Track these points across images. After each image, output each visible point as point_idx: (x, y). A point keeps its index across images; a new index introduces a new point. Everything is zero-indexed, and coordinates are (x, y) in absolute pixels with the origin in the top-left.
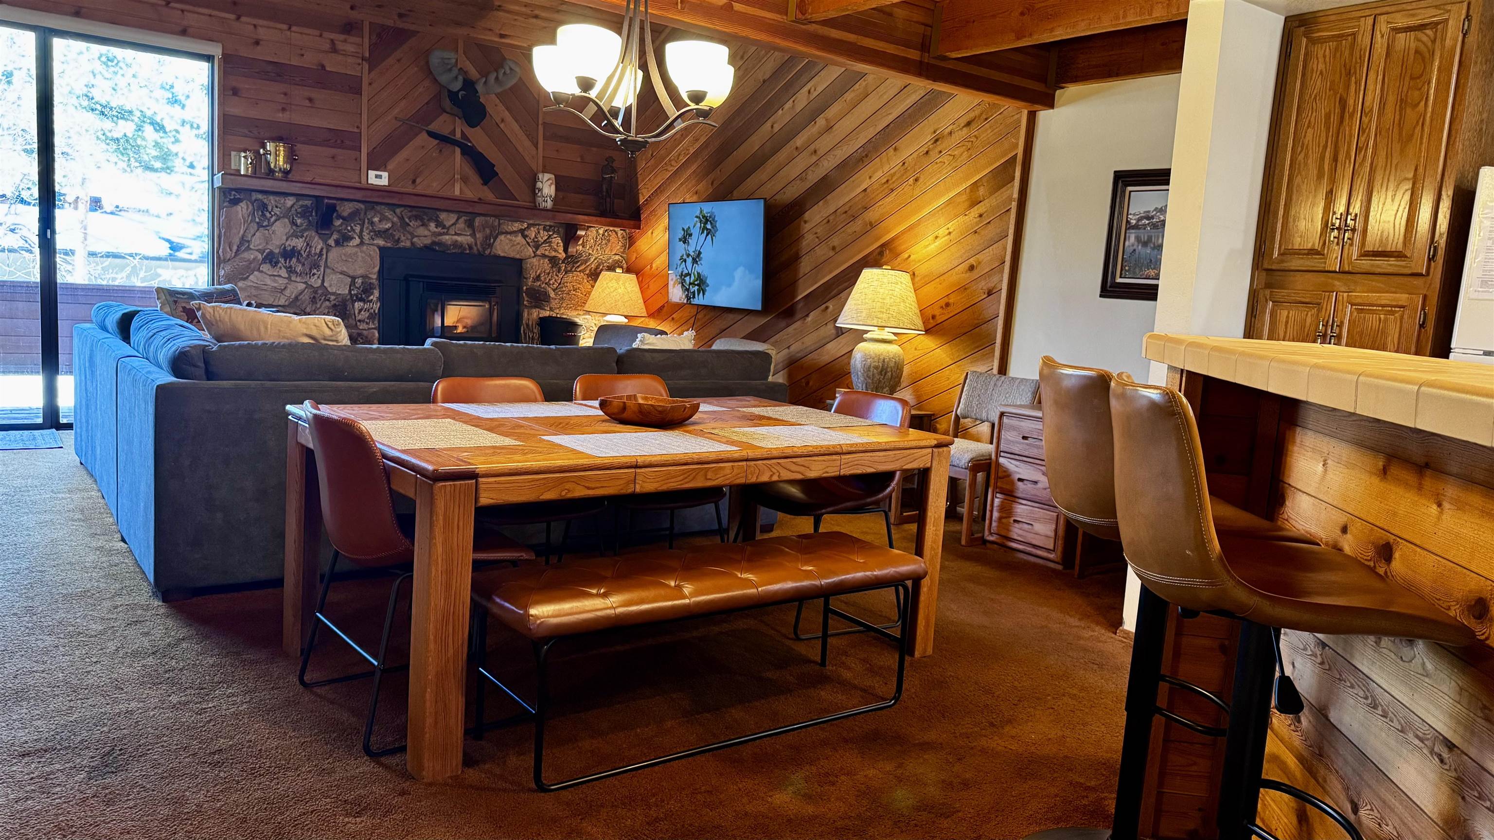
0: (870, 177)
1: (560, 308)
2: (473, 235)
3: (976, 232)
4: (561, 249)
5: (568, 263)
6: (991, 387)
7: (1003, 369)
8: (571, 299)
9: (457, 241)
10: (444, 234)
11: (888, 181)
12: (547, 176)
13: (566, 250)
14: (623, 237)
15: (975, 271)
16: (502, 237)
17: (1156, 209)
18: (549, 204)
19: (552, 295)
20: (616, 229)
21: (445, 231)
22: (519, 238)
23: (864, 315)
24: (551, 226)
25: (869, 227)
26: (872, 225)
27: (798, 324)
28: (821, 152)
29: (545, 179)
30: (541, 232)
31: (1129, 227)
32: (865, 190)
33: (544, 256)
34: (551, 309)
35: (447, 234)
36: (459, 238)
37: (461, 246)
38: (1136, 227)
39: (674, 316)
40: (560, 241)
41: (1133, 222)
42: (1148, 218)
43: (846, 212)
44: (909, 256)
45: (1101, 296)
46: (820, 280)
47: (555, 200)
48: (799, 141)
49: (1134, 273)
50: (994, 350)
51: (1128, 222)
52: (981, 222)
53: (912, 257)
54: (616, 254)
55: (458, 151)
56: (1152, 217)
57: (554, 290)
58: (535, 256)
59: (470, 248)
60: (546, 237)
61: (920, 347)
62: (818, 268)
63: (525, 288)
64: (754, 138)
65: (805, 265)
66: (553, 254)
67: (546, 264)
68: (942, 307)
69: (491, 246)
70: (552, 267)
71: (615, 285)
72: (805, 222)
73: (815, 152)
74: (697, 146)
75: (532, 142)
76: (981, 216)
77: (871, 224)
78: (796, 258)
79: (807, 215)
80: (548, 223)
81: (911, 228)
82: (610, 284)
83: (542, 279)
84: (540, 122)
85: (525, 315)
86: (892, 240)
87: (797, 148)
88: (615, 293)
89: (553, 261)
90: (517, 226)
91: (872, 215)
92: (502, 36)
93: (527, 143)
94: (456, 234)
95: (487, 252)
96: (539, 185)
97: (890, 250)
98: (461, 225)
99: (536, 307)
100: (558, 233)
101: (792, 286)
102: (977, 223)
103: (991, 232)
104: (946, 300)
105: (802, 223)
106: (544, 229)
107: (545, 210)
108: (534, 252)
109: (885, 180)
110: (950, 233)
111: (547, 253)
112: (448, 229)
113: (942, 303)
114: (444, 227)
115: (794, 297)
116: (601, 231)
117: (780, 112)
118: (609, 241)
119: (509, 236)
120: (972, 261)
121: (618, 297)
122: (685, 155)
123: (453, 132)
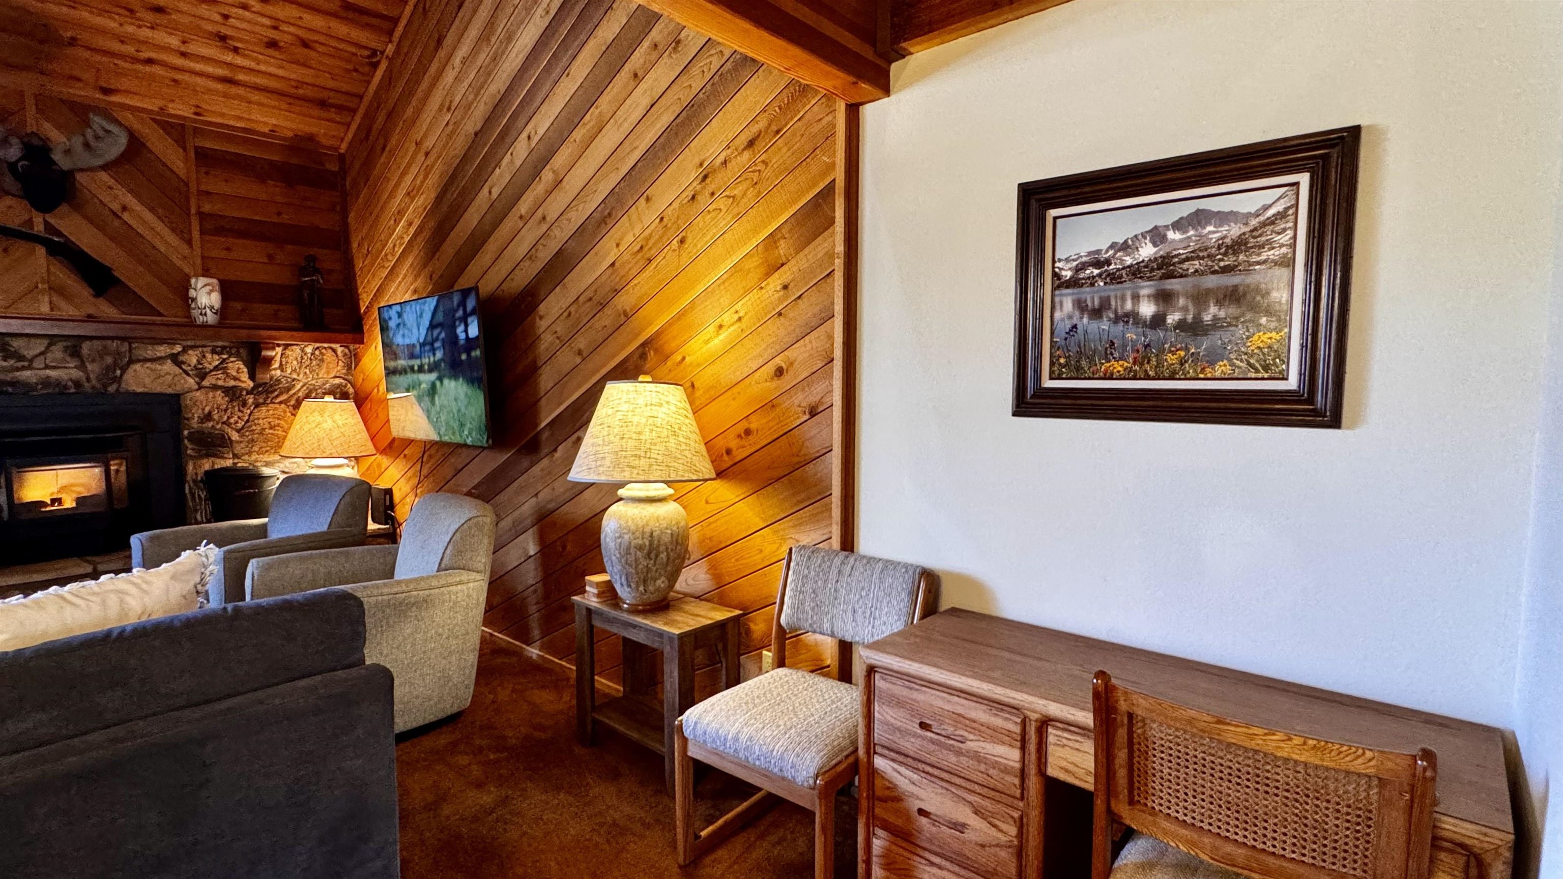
0: (618, 245)
1: (250, 453)
2: (82, 367)
3: (780, 314)
4: (245, 376)
5: (260, 393)
6: (833, 576)
7: (848, 543)
8: (266, 441)
9: (48, 377)
10: (23, 368)
11: (642, 247)
12: (202, 281)
13: (252, 377)
14: (345, 355)
15: (786, 377)
16: (137, 367)
17: (1112, 246)
18: (211, 318)
19: (235, 436)
20: (333, 346)
21: (26, 364)
22: (169, 366)
23: (607, 462)
24: (223, 348)
25: (623, 318)
26: (627, 316)
27: (545, 462)
28: (551, 218)
29: (199, 285)
30: (209, 356)
31: (1060, 283)
32: (613, 264)
33: (215, 387)
34: (235, 456)
35: (30, 368)
36: (53, 373)
37: (58, 383)
38: (1073, 283)
39: (406, 452)
40: (242, 366)
41: (1067, 274)
42: (1097, 264)
43: (590, 299)
44: (684, 358)
45: (1015, 414)
46: (567, 398)
47: (223, 312)
48: (523, 207)
49: (1078, 368)
50: (829, 510)
51: (1056, 275)
52: (786, 297)
53: (688, 359)
54: (336, 377)
55: (41, 251)
56: (1108, 262)
57: (238, 431)
58: (200, 388)
59: (77, 384)
60: (217, 363)
61: (711, 500)
62: (562, 381)
63: (186, 432)
64: (471, 210)
65: (546, 379)
66: (232, 383)
67: (220, 398)
68: (739, 436)
69: (118, 380)
70: (231, 401)
71: (319, 418)
72: (541, 318)
73: (544, 218)
74: (412, 230)
75: (183, 239)
76: (785, 287)
77: (625, 313)
78: (534, 369)
79: (542, 308)
80: (220, 343)
81: (681, 315)
82: (311, 418)
83: (216, 417)
84: (193, 211)
85: (190, 467)
86: (658, 334)
87: (521, 217)
88: (317, 430)
89: (233, 393)
90: (162, 350)
91: (624, 301)
92: (107, 91)
93: (172, 239)
94: (47, 367)
95: (112, 389)
96: (192, 293)
97: (656, 351)
98: (57, 352)
99: (208, 456)
100: (238, 355)
101: (532, 409)
102: (781, 300)
103: (806, 310)
104: (745, 424)
105: (538, 319)
106: (213, 352)
107: (205, 326)
108: (198, 384)
109: (638, 247)
110: (740, 319)
111: (220, 383)
112: (31, 361)
113: (740, 428)
114: (21, 358)
115: (537, 425)
116: (309, 350)
117: (497, 170)
118: (322, 360)
119: (148, 364)
120: (778, 361)
121: (323, 434)
122: (401, 245)
123: (30, 223)
